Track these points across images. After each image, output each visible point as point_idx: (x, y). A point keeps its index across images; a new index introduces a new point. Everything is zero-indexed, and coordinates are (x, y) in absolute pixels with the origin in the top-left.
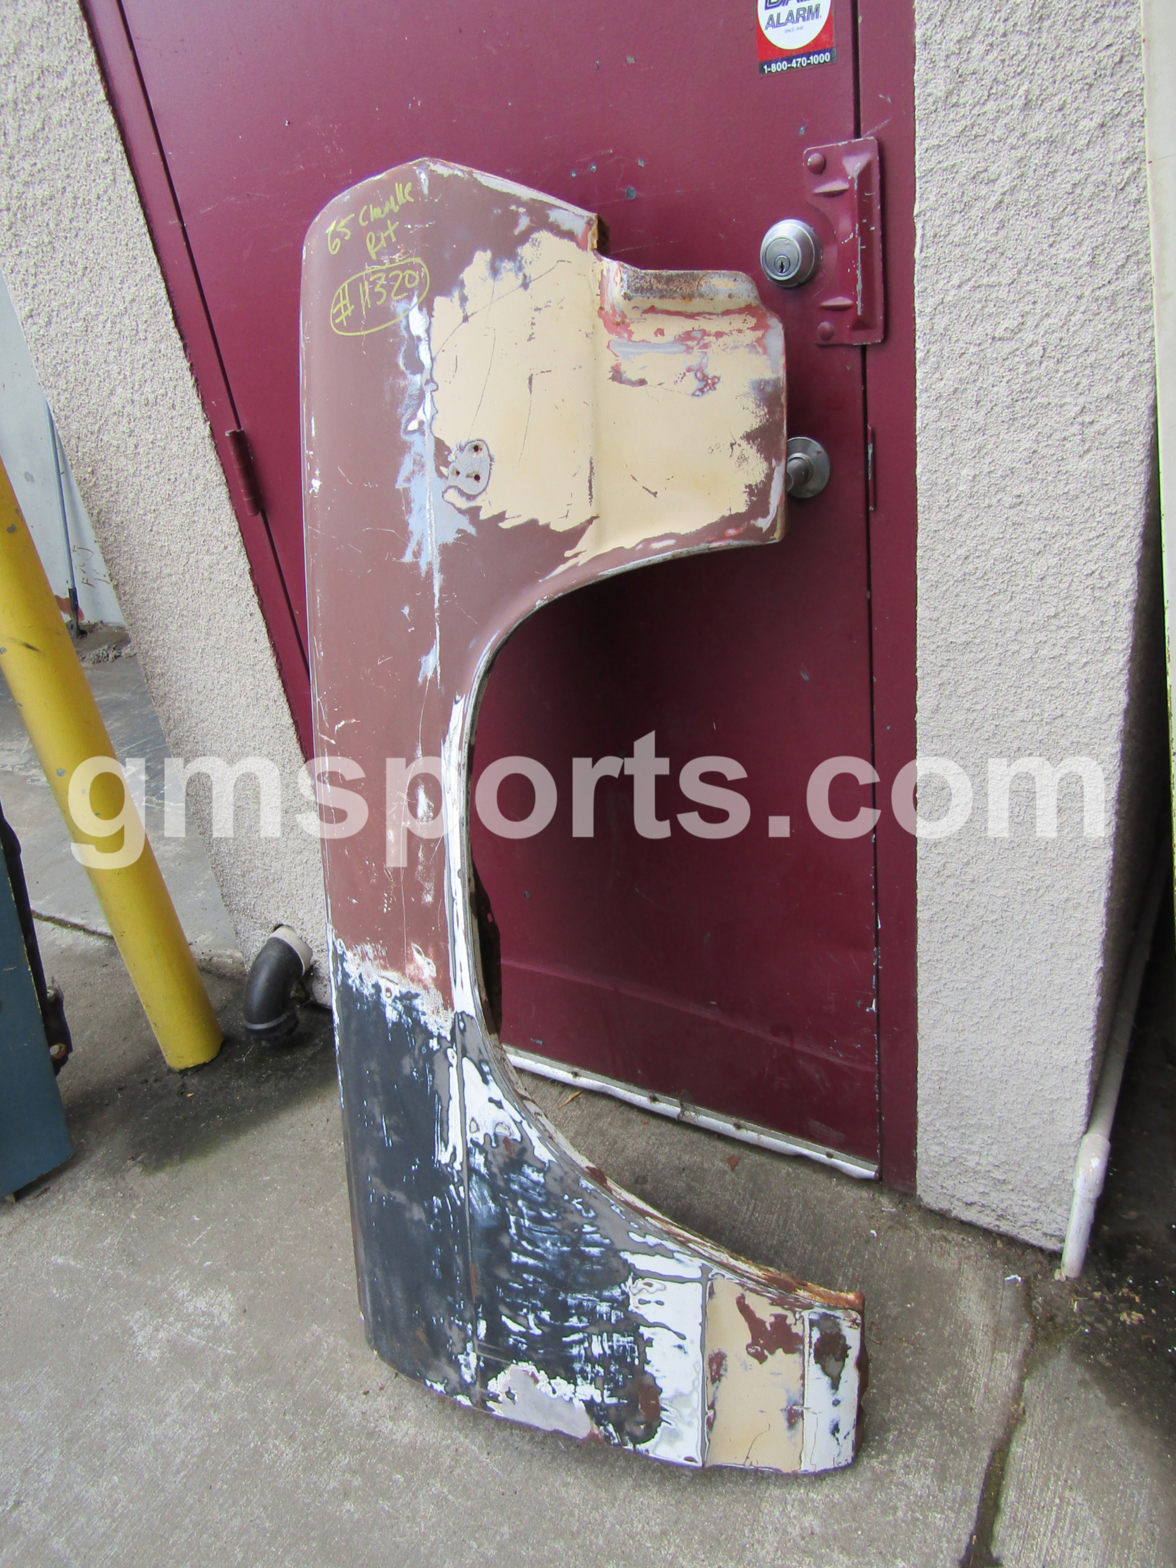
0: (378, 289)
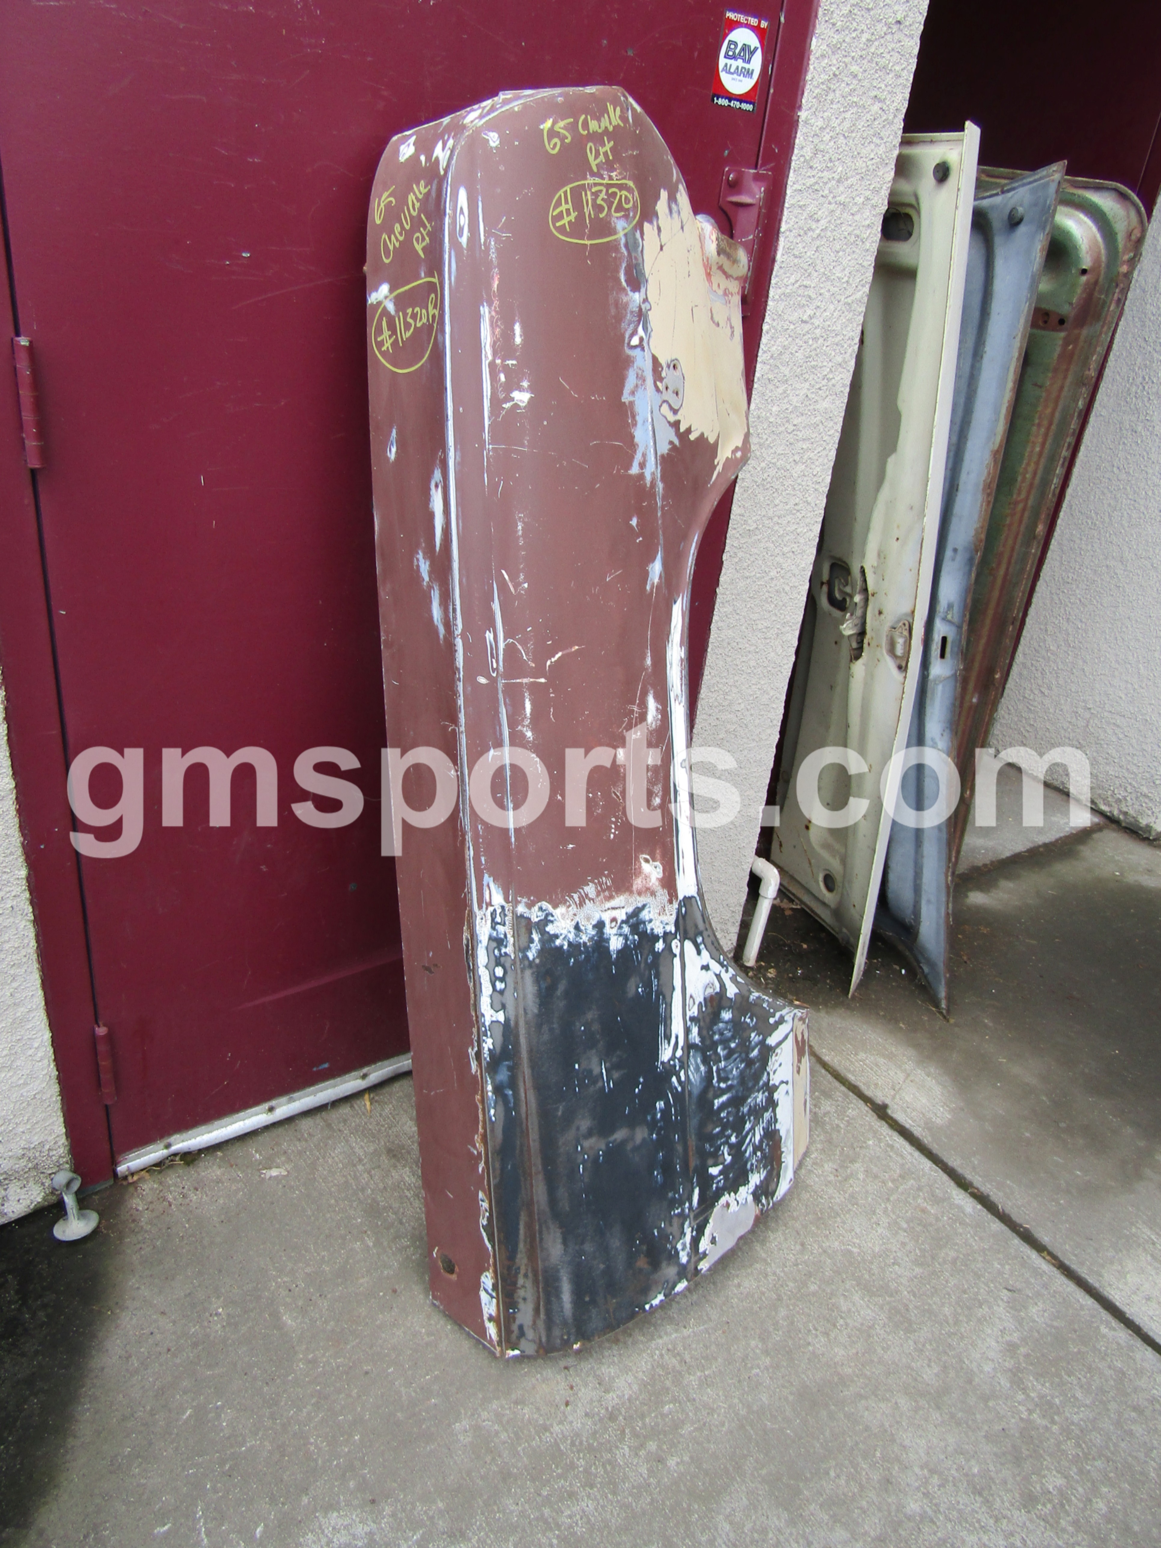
0: (599, 201)
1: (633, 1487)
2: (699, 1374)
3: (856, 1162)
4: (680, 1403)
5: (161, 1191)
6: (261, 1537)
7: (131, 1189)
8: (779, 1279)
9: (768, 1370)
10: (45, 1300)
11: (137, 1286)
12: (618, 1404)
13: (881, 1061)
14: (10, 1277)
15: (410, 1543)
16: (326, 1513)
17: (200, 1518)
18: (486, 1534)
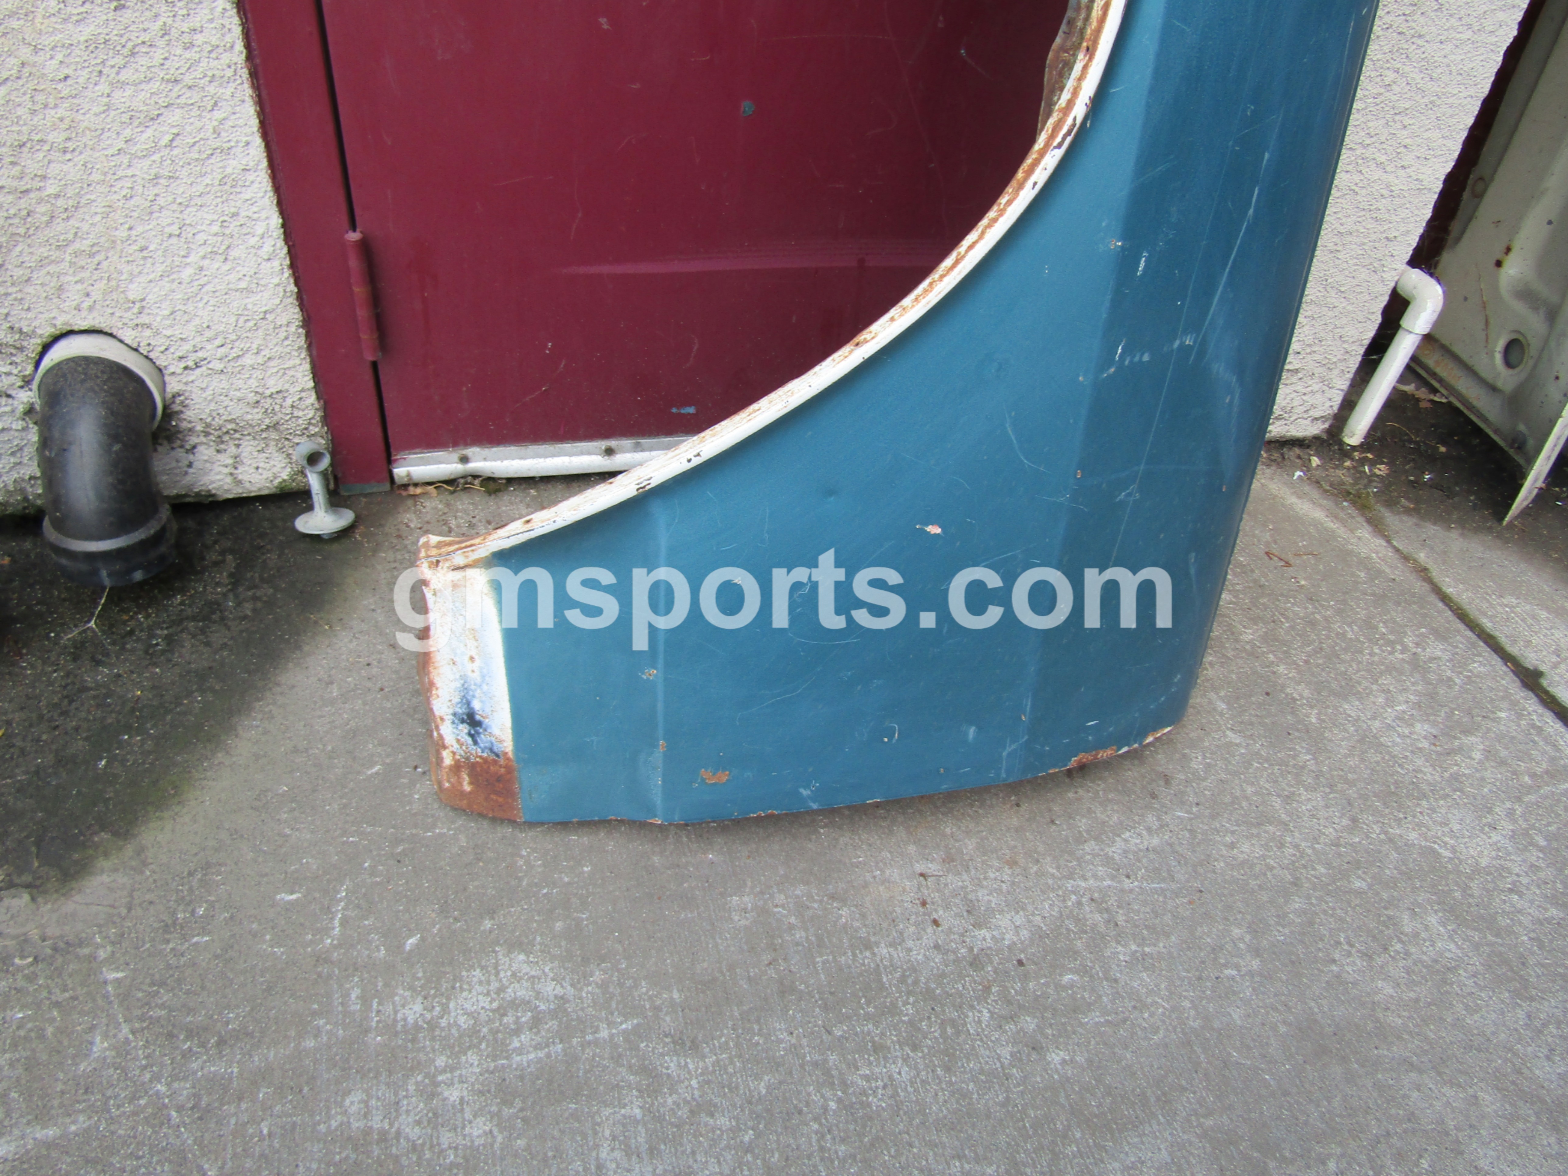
1: (982, 1071)
2: (1134, 947)
3: (1472, 734)
4: (1091, 976)
5: (445, 514)
6: (411, 951)
7: (410, 502)
8: (1302, 857)
9: (1252, 976)
10: (258, 594)
11: (373, 607)
12: (990, 948)
13: (1544, 614)
14: (230, 557)
15: (614, 1031)
16: (510, 952)
17: (341, 900)
18: (731, 1059)
